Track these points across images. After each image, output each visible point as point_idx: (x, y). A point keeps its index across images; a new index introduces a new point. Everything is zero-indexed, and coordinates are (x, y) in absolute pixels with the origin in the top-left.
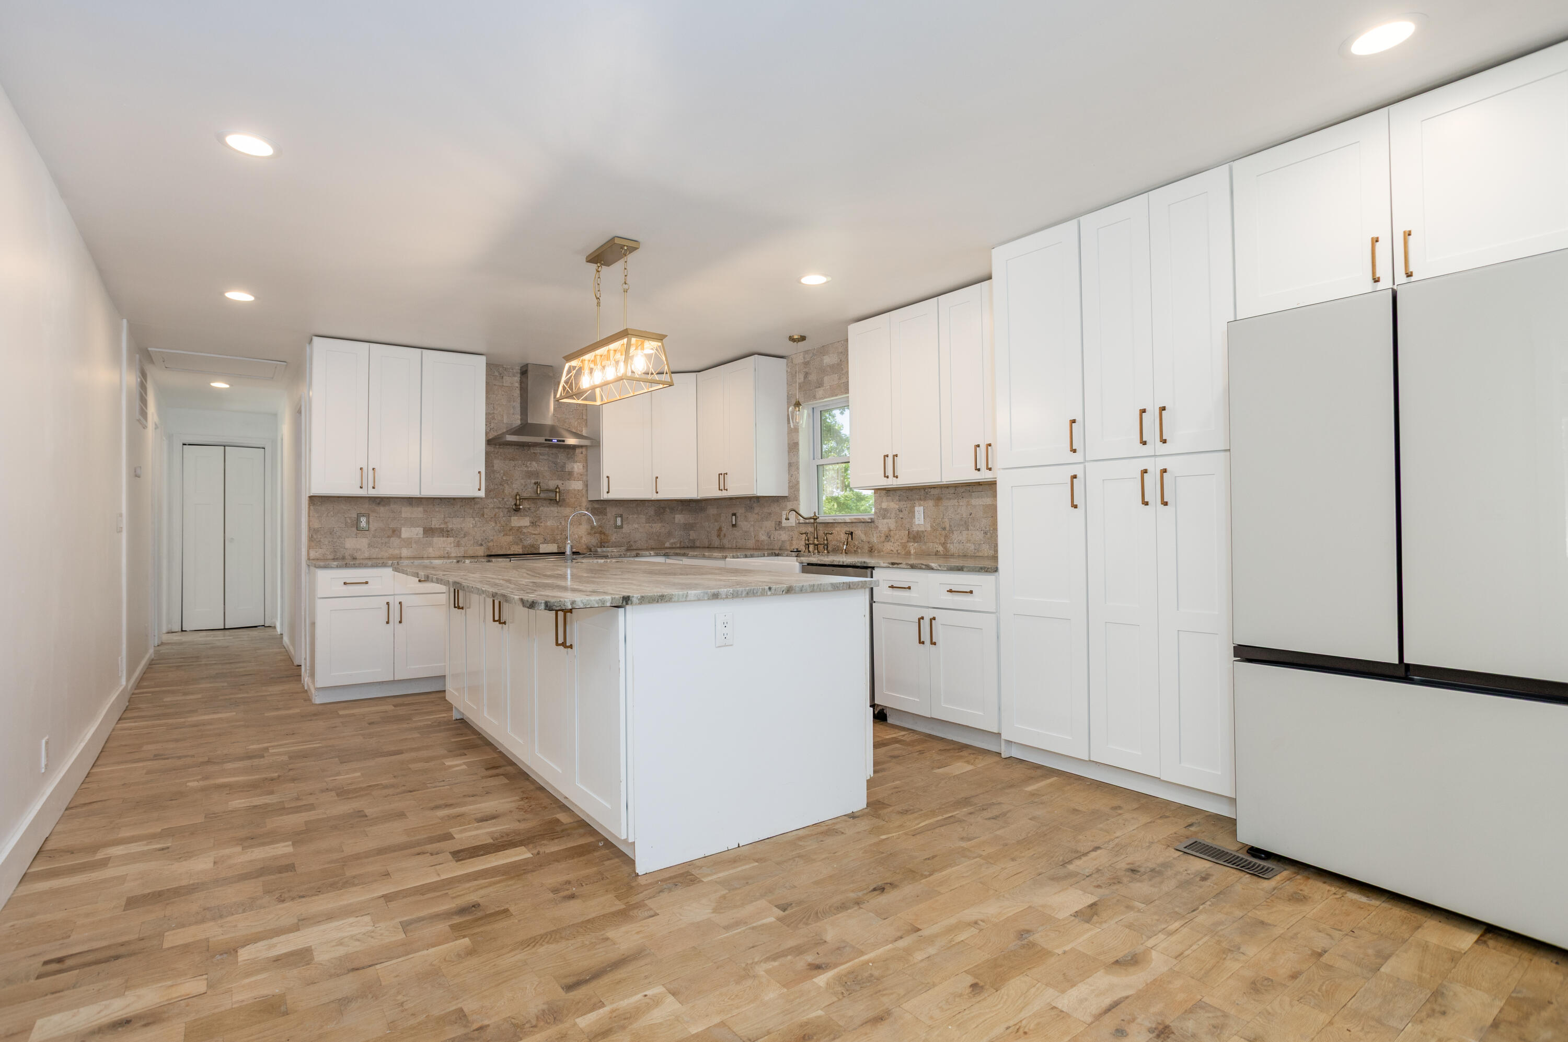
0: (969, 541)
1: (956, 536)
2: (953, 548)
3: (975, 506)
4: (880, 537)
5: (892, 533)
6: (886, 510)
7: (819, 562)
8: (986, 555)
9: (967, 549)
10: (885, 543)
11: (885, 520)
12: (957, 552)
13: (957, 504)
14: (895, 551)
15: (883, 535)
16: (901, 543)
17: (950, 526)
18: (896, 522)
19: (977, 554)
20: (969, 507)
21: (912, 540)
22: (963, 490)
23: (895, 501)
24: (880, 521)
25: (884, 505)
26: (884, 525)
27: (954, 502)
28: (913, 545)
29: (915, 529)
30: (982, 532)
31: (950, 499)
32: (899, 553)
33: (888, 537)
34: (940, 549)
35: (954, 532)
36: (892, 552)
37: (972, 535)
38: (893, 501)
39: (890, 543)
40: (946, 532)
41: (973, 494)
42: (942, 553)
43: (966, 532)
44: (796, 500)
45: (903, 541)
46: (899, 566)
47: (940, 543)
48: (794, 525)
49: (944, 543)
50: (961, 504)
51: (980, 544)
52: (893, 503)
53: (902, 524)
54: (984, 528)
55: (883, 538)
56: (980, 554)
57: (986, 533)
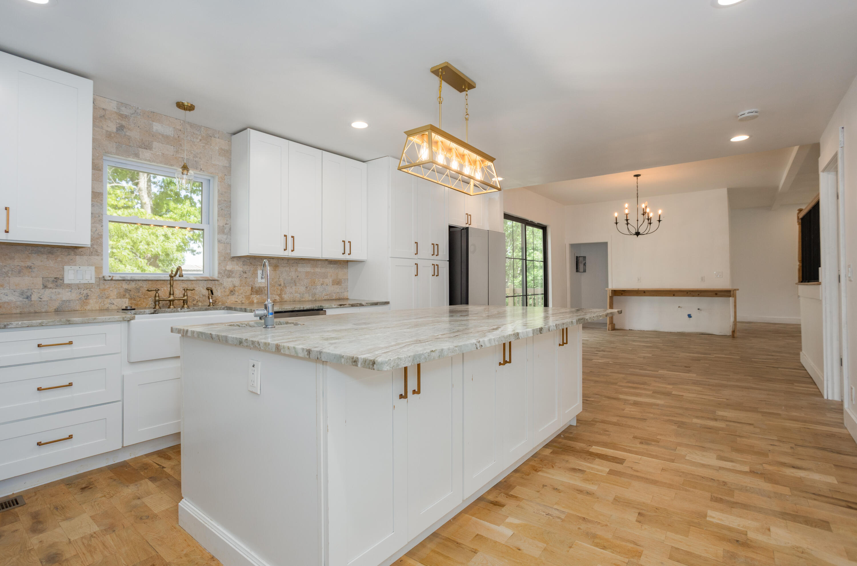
0: (296, 292)
1: (288, 290)
2: (286, 297)
3: (300, 272)
4: (225, 291)
5: (236, 289)
6: (231, 271)
7: (280, 310)
8: (307, 300)
9: (296, 297)
10: (230, 296)
11: (230, 279)
12: (289, 299)
13: (289, 270)
14: (239, 302)
15: (227, 290)
16: (245, 295)
17: (284, 283)
18: (241, 281)
19: (302, 300)
20: (297, 272)
21: (255, 293)
22: (293, 262)
23: (240, 265)
24: (224, 279)
25: (229, 268)
26: (228, 283)
27: (287, 269)
28: (255, 297)
29: (257, 285)
30: (305, 287)
31: (284, 267)
32: (243, 303)
33: (232, 292)
34: (277, 298)
35: (287, 287)
36: (237, 303)
37: (299, 289)
38: (237, 265)
39: (234, 296)
40: (282, 287)
41: (299, 264)
42: (278, 300)
43: (295, 287)
44: (98, 255)
45: (247, 294)
46: (344, 306)
47: (277, 294)
48: (93, 281)
49: (280, 294)
50: (292, 270)
51: (303, 294)
52: (237, 266)
53: (246, 282)
54: (305, 285)
55: (228, 293)
56: (304, 300)
57: (307, 287)
